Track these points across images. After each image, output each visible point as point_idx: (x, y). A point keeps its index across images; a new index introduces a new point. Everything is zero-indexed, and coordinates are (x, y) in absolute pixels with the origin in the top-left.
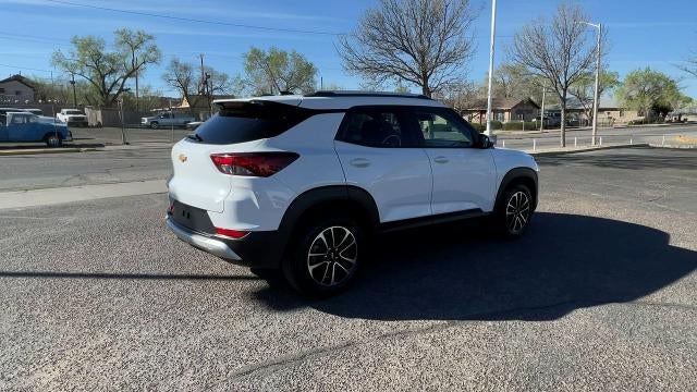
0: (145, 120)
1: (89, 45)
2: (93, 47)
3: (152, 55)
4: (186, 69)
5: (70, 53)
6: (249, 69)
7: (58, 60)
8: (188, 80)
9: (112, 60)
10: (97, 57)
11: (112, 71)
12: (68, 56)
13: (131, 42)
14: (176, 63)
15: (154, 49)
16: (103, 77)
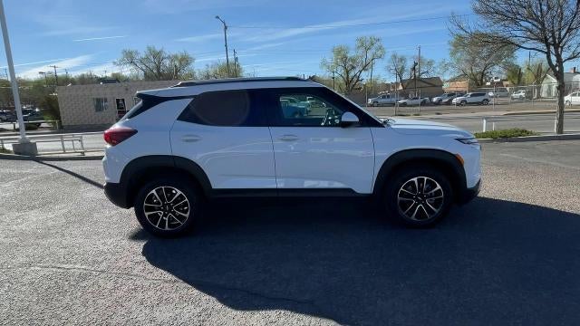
0: (370, 101)
1: (340, 52)
2: (343, 53)
3: (379, 53)
4: (402, 59)
5: (330, 58)
6: (453, 54)
7: (324, 64)
8: (403, 68)
9: (353, 60)
10: (344, 59)
11: (353, 68)
12: (329, 60)
13: (365, 45)
14: (395, 57)
15: (380, 48)
16: (348, 72)
